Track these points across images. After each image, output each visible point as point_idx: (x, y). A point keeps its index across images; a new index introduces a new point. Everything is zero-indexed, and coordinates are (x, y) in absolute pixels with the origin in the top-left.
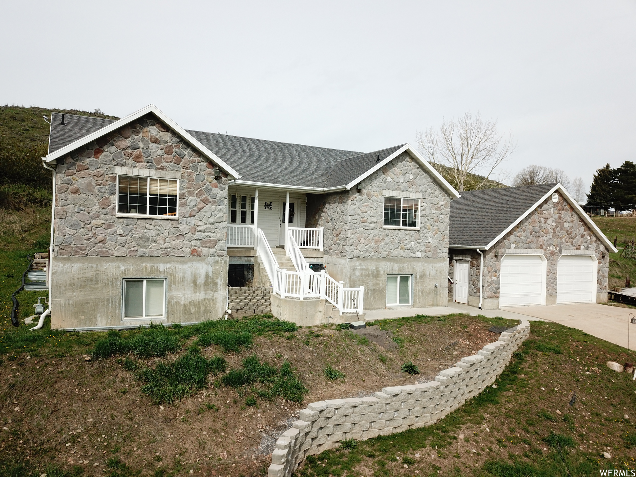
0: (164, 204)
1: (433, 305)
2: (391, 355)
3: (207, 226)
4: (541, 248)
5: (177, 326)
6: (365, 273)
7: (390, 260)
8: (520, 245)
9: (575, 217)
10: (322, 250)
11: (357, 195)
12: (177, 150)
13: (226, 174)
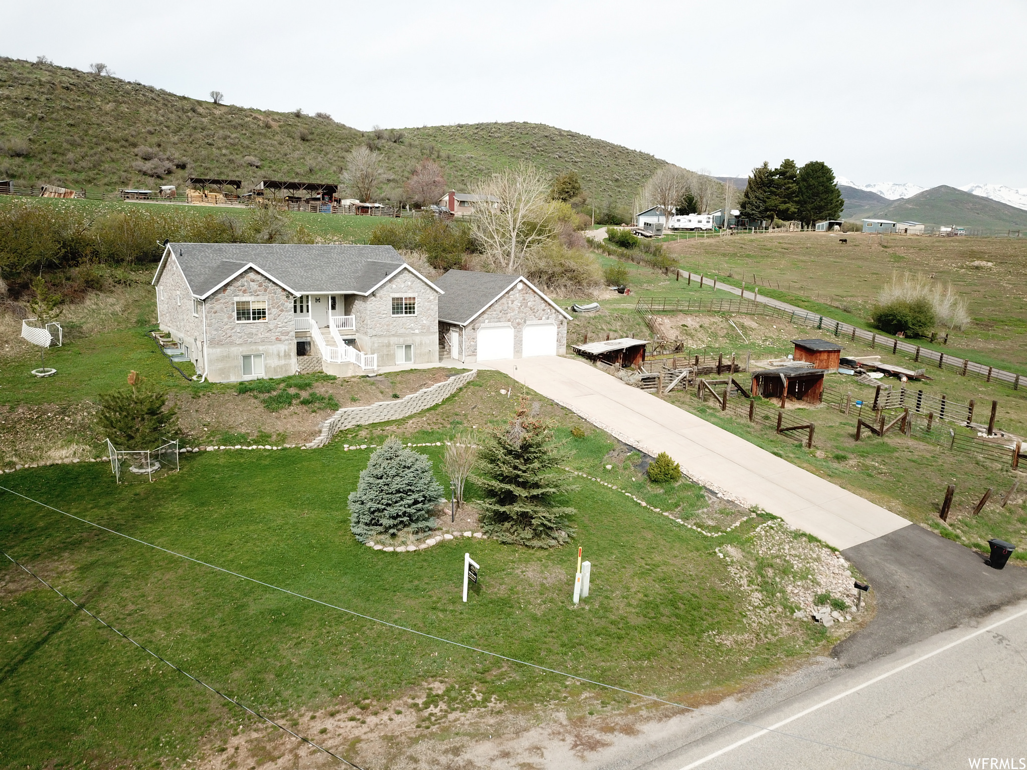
0: (260, 314)
1: (428, 362)
2: (387, 390)
3: (283, 324)
4: (509, 321)
5: (271, 379)
6: (381, 345)
7: (398, 336)
8: (492, 320)
9: (537, 298)
10: (354, 330)
11: (373, 298)
12: (265, 284)
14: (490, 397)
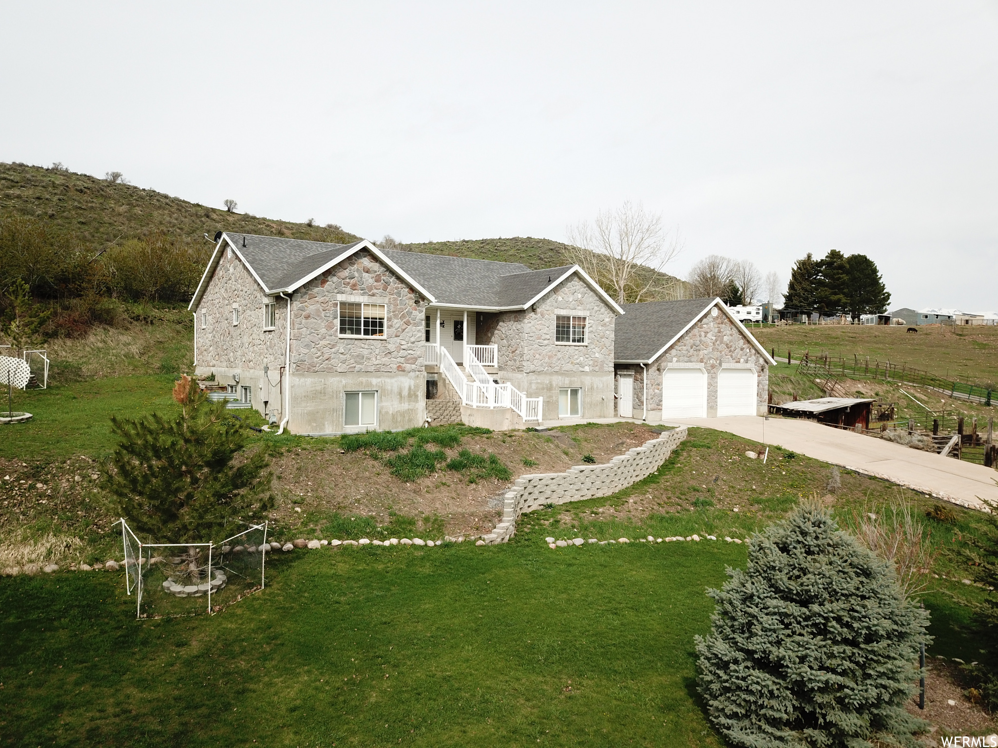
0: (374, 326)
1: (600, 417)
2: (572, 450)
3: (409, 344)
4: (702, 361)
5: (386, 433)
6: (540, 386)
7: (562, 374)
8: (681, 358)
9: (735, 331)
10: (496, 366)
11: (532, 314)
12: (385, 278)
13: (423, 298)
14: (732, 463)
